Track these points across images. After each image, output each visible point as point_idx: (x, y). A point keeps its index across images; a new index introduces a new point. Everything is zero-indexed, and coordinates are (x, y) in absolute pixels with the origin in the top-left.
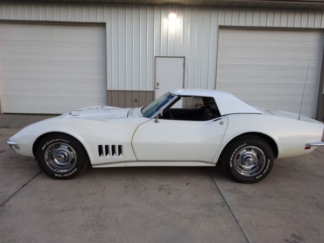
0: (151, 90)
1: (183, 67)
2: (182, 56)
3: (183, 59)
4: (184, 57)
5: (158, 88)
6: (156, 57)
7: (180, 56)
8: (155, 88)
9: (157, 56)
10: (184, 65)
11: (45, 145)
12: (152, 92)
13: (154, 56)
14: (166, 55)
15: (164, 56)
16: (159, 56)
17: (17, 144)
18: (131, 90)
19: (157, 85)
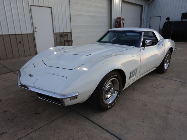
0: (31, 33)
1: (51, 15)
2: (50, 6)
3: (50, 8)
5: (36, 31)
6: (31, 5)
7: (48, 6)
8: (34, 31)
10: (52, 13)
11: (105, 85)
12: (32, 34)
13: (29, 5)
14: (38, 5)
15: (36, 5)
16: (33, 5)
17: (78, 94)
18: (14, 33)
19: (35, 29)
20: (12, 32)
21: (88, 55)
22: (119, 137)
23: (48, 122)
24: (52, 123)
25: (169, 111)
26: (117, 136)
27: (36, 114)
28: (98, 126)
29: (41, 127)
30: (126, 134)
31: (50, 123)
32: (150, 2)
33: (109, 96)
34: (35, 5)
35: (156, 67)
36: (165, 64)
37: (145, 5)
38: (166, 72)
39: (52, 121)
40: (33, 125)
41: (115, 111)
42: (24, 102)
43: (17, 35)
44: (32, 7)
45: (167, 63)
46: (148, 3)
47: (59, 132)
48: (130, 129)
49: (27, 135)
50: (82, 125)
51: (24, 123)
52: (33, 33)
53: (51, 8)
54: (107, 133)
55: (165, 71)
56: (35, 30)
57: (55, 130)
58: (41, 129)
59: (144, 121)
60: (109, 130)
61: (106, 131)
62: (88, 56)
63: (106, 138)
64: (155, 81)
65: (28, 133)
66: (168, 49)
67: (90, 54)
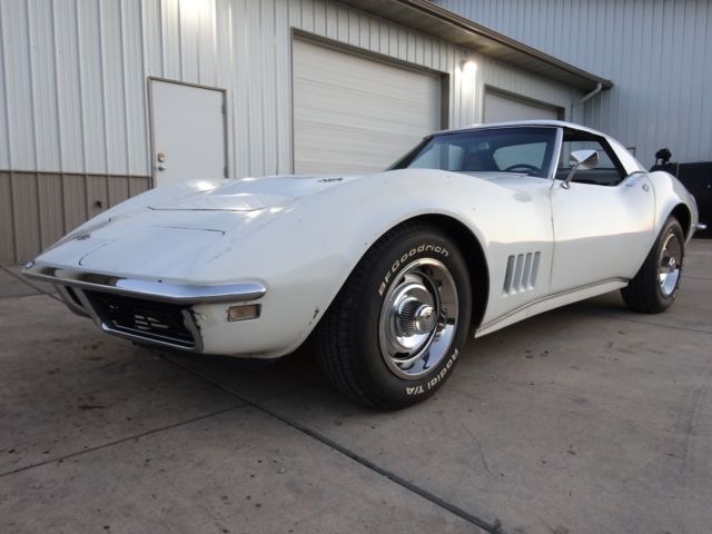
0: (144, 174)
1: (221, 115)
2: (219, 86)
3: (220, 94)
4: (223, 92)
5: (161, 169)
6: (152, 79)
7: (212, 85)
8: (153, 168)
9: (153, 75)
10: (224, 111)
11: (389, 274)
12: (147, 178)
13: (147, 75)
14: (178, 79)
15: (171, 78)
16: (159, 76)
17: (264, 290)
18: (80, 171)
19: (160, 161)
20: (71, 165)
21: (330, 180)
22: (445, 501)
23: (128, 435)
24: (142, 438)
25: (694, 424)
26: (439, 496)
27: (86, 407)
28: (355, 458)
29: (89, 450)
30: (485, 491)
31: (136, 439)
32: (590, 99)
33: (411, 342)
34: (166, 77)
35: (624, 279)
36: (663, 277)
37: (572, 107)
38: (667, 307)
39: (147, 433)
40: (55, 441)
41: (440, 413)
42: (52, 373)
43: (89, 179)
44: (155, 84)
45: (672, 271)
46: (585, 103)
47: (162, 471)
48: (502, 475)
49: (16, 471)
50: (277, 451)
51: (22, 433)
52: (150, 175)
53: (224, 92)
54: (392, 483)
55: (664, 302)
56: (158, 164)
57: (148, 461)
58: (85, 455)
59: (574, 449)
60: (401, 475)
61: (385, 478)
62: (328, 183)
63: (385, 503)
64: (620, 333)
65: (21, 465)
66: (670, 211)
67: (340, 179)
